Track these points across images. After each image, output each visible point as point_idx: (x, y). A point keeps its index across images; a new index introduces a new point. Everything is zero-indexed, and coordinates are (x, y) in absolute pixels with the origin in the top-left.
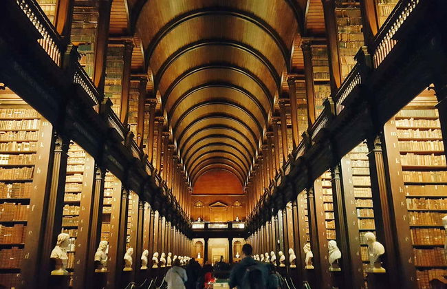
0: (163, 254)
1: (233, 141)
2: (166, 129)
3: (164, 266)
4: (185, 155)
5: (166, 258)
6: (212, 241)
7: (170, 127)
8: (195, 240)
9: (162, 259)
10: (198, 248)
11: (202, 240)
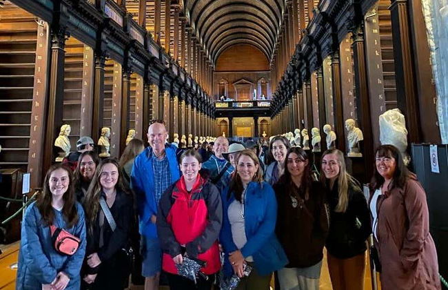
0: (184, 136)
1: (253, 17)
2: (183, 14)
3: (185, 147)
4: (205, 34)
5: (187, 140)
6: (236, 120)
7: (187, 9)
8: (220, 119)
9: (183, 140)
10: (223, 127)
11: (226, 119)
